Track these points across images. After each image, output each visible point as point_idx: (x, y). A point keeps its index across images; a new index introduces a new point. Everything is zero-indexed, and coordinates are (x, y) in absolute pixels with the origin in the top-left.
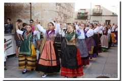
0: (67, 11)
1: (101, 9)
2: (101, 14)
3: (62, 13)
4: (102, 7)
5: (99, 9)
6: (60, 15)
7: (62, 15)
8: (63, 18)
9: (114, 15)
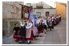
0: (18, 5)
1: (42, 3)
2: (43, 7)
3: (15, 6)
4: (43, 2)
5: (41, 3)
6: (13, 8)
7: (15, 8)
8: (16, 10)
9: (51, 8)
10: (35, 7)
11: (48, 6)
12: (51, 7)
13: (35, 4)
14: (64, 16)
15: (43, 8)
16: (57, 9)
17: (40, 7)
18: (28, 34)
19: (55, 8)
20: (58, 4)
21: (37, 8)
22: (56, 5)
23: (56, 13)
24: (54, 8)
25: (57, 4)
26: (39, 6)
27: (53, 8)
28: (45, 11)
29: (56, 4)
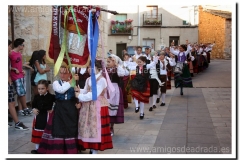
1: (160, 12)
9: (186, 26)
10: (140, 24)
11: (177, 19)
12: (184, 22)
13: (140, 16)
14: (221, 48)
15: (163, 25)
16: (200, 29)
17: (153, 23)
18: (89, 123)
19: (196, 27)
20: (205, 14)
21: (143, 27)
22: (200, 17)
23: (200, 39)
24: (193, 24)
25: (201, 13)
26: (151, 21)
27: (190, 27)
28: (166, 34)
29: (198, 13)
